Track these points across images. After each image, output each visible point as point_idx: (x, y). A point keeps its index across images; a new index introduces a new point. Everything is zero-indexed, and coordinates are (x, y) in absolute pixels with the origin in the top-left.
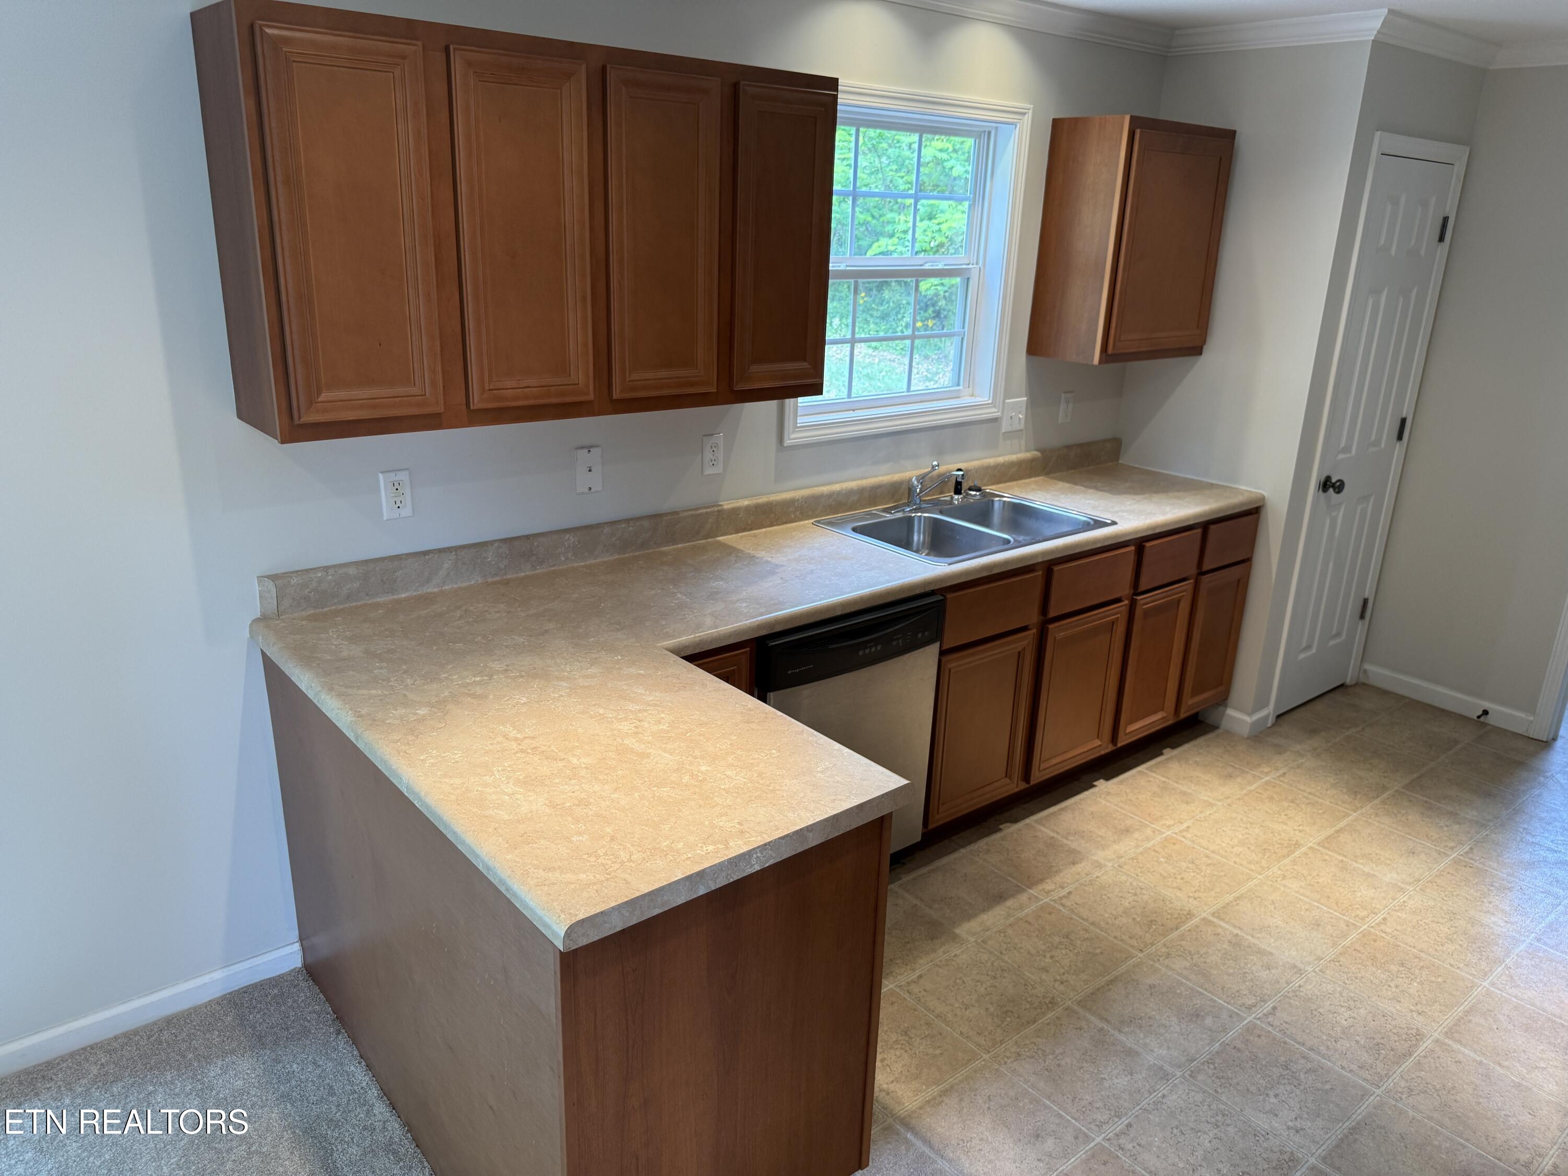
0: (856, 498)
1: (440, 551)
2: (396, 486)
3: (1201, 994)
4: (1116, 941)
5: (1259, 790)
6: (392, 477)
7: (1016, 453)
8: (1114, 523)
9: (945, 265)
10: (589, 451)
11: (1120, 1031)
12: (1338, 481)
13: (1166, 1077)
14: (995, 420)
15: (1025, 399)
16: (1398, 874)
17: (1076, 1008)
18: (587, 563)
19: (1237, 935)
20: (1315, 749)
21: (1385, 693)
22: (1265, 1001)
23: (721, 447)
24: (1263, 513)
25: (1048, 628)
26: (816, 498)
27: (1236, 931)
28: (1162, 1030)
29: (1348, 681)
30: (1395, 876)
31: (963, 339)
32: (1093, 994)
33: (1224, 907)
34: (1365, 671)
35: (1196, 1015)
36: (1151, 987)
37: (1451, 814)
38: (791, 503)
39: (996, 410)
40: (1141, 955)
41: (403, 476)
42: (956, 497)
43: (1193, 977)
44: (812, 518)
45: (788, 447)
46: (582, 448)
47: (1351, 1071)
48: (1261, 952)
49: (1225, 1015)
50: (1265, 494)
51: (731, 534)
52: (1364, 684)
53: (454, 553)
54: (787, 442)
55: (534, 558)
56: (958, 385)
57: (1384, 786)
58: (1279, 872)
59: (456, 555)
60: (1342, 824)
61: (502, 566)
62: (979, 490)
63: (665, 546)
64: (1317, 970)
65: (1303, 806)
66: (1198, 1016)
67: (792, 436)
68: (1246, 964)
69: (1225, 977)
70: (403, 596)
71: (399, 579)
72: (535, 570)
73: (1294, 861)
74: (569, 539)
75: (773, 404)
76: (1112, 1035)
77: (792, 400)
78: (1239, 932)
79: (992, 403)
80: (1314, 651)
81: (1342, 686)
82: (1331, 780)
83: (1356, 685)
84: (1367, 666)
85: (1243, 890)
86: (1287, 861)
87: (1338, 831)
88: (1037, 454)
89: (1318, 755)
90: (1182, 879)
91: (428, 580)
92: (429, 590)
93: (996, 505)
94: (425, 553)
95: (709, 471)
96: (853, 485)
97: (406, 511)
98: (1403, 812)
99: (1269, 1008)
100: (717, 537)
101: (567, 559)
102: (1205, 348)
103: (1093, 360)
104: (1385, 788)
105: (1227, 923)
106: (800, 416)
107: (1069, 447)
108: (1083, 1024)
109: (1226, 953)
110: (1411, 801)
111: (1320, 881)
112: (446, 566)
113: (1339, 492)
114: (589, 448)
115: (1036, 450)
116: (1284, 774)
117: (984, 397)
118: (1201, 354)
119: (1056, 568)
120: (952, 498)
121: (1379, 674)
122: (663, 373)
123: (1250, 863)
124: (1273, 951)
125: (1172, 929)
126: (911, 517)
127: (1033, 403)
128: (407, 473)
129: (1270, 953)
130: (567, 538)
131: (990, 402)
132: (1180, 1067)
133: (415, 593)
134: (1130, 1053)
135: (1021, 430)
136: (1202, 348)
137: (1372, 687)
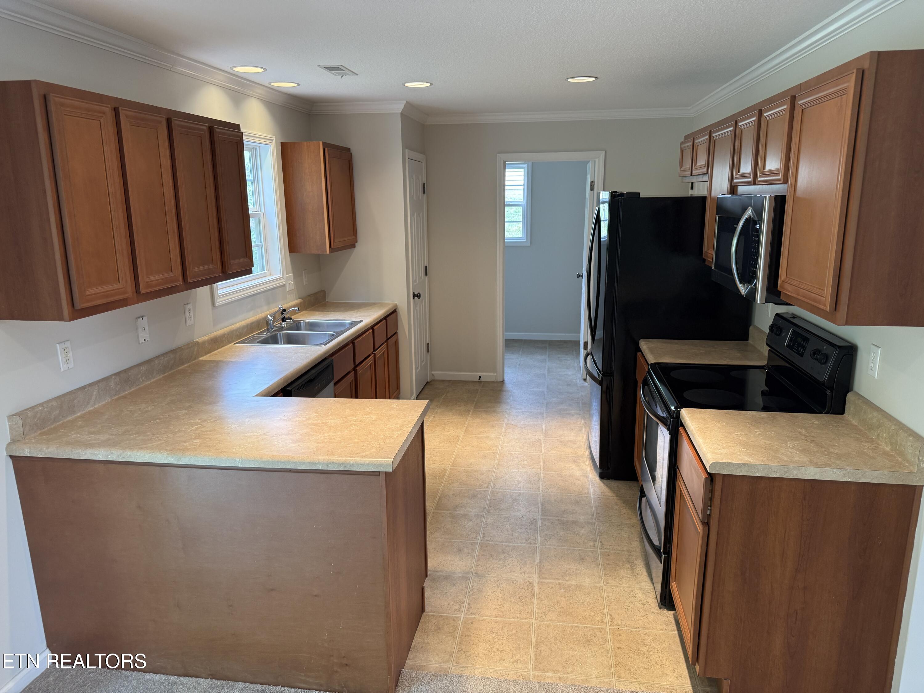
0: (245, 330)
1: (91, 385)
2: (65, 350)
3: (470, 490)
4: (429, 487)
5: (431, 424)
6: (64, 346)
7: (293, 301)
8: (361, 321)
9: (252, 212)
10: (142, 319)
11: (456, 511)
12: (419, 293)
13: (482, 516)
14: (284, 286)
15: (292, 274)
16: (494, 434)
17: (436, 511)
18: (151, 381)
19: (465, 469)
20: (437, 406)
21: (443, 381)
22: (490, 483)
23: (192, 310)
24: (397, 310)
25: (357, 370)
26: (232, 333)
27: (464, 468)
28: (468, 505)
29: (429, 380)
30: (494, 435)
31: (261, 248)
32: (437, 505)
33: (453, 463)
34: (433, 375)
35: (474, 496)
36: (453, 495)
37: (494, 411)
38: (223, 336)
39: (284, 280)
40: (441, 487)
41: (68, 344)
42: (283, 323)
43: (463, 486)
44: (233, 342)
45: (217, 306)
46: (139, 318)
47: (529, 491)
48: (476, 471)
49: (482, 493)
50: (397, 303)
51: (204, 356)
52: (434, 380)
53: (97, 385)
54: (217, 304)
55: (130, 383)
56: (264, 270)
57: (468, 410)
58: (460, 446)
59: (99, 386)
60: (466, 426)
61: (118, 389)
62: (291, 319)
63: (180, 367)
64: (496, 469)
65: (450, 424)
66: (475, 496)
67: (218, 301)
68: (475, 476)
69: (473, 482)
70: (79, 414)
71: (76, 405)
72: (131, 389)
73: (462, 441)
74: (142, 369)
75: (207, 287)
76: (455, 513)
77: (216, 284)
78: (465, 468)
79: (282, 277)
80: (420, 368)
81: (427, 383)
82: (450, 413)
83: (431, 381)
84: (433, 373)
85: (454, 456)
86: (459, 442)
87: (467, 428)
88: (301, 300)
89: (439, 407)
90: (432, 460)
91: (88, 403)
92: (89, 409)
93: (302, 324)
94: (84, 388)
95: (189, 323)
96: (243, 323)
97: (71, 365)
98: (480, 415)
99: (493, 485)
100: (198, 358)
101: (143, 380)
102: (356, 244)
103: (326, 252)
104: (469, 411)
105: (458, 467)
106: (219, 289)
107: (309, 296)
108: (443, 514)
109: (466, 476)
110: (480, 412)
111: (475, 444)
112: (95, 393)
113: (419, 298)
114: (142, 317)
115: (299, 299)
116: (434, 416)
117: (279, 275)
118: (355, 247)
119: (356, 341)
120: (281, 324)
121: (439, 374)
122: (203, 268)
123: (449, 447)
124: (479, 469)
125: (444, 476)
126: (276, 334)
127: (295, 276)
128: (69, 342)
129: (479, 470)
130: (141, 369)
131: (282, 276)
132: (483, 512)
133: (83, 412)
134: (465, 515)
135: (293, 290)
136: (355, 245)
137: (437, 380)
